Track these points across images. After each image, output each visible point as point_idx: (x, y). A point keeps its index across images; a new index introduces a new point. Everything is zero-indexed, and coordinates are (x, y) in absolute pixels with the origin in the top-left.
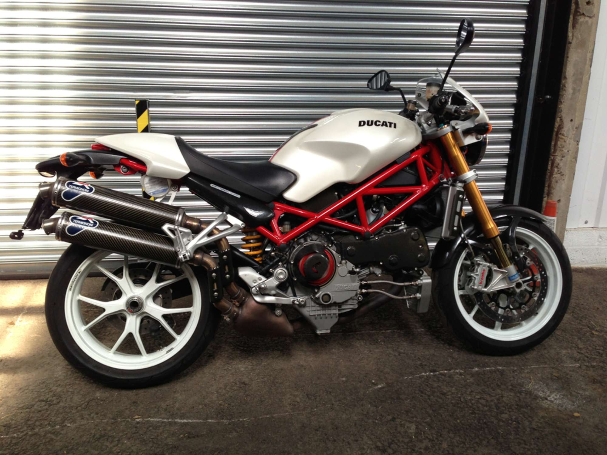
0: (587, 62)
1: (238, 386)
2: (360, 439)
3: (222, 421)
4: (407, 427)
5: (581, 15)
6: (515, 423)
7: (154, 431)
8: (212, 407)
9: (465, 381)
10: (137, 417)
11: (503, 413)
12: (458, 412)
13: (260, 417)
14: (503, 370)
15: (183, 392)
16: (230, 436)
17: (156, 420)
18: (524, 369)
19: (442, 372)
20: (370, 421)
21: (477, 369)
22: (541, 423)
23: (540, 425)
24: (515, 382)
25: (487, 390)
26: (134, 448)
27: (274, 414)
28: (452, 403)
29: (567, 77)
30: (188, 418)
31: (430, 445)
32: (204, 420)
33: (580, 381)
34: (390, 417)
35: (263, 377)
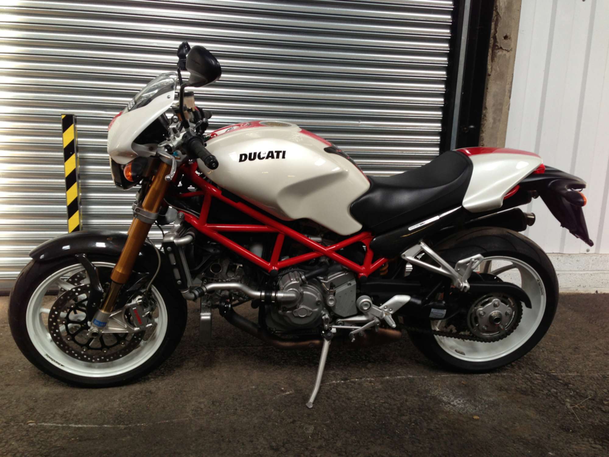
0: (506, 93)
1: (143, 394)
2: (255, 440)
3: (118, 426)
4: (306, 429)
5: (498, 49)
6: (413, 424)
7: (45, 434)
8: (111, 414)
9: (373, 388)
10: (31, 421)
11: (404, 415)
12: (360, 414)
13: (159, 423)
14: (414, 379)
15: (84, 400)
16: (124, 440)
17: (49, 424)
18: (434, 378)
19: (352, 380)
20: (270, 424)
21: (388, 377)
22: (439, 425)
23: (437, 426)
24: (423, 388)
25: (392, 395)
26: (20, 449)
27: (174, 419)
28: (355, 407)
29: (488, 107)
30: (84, 423)
31: (324, 444)
32: (100, 425)
33: (487, 388)
34: (291, 420)
35: (171, 386)
